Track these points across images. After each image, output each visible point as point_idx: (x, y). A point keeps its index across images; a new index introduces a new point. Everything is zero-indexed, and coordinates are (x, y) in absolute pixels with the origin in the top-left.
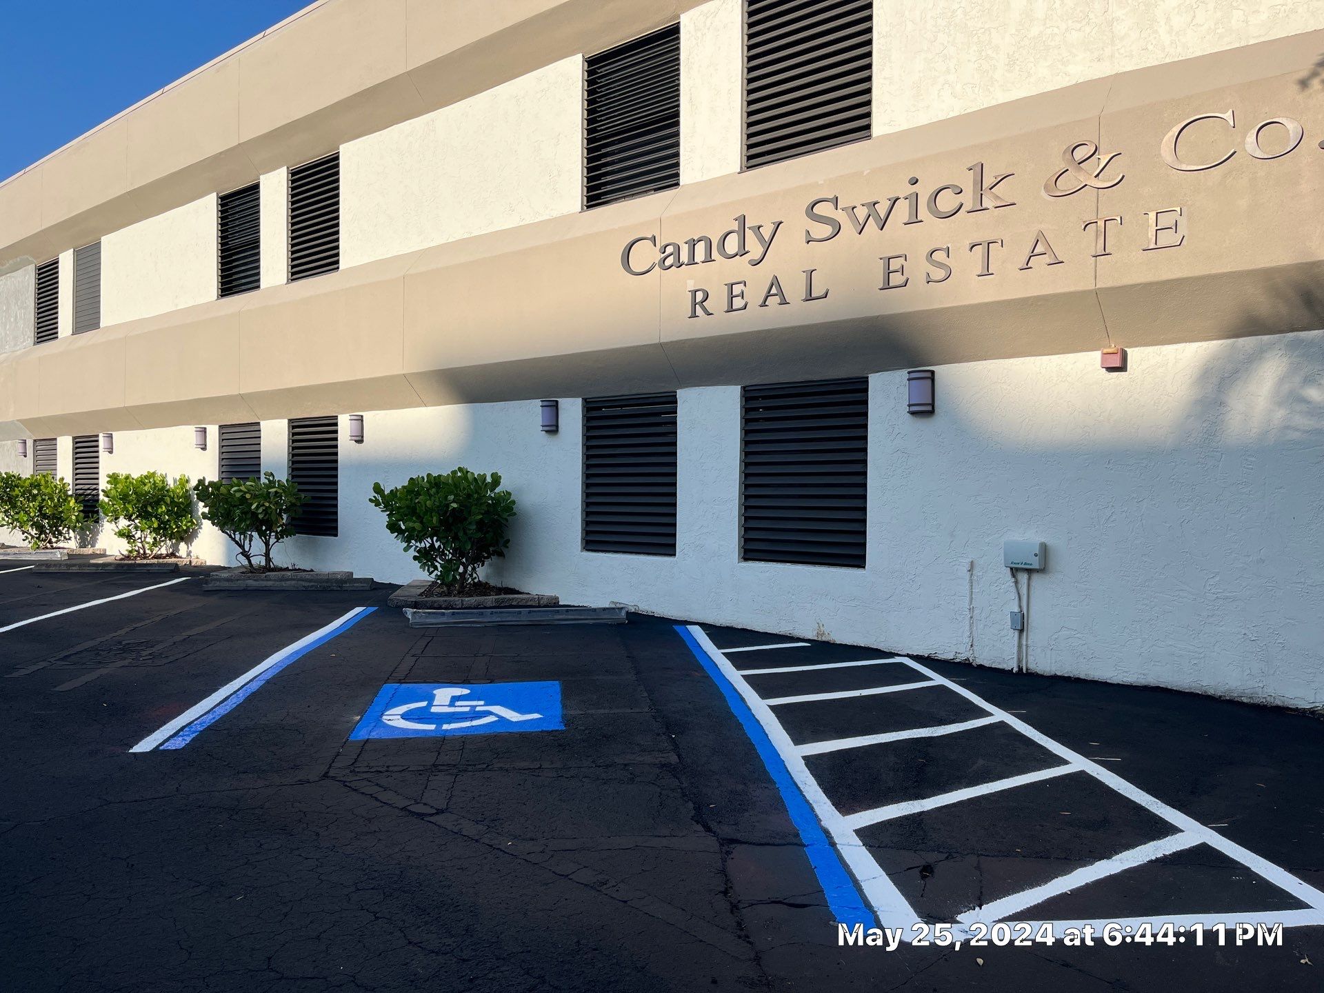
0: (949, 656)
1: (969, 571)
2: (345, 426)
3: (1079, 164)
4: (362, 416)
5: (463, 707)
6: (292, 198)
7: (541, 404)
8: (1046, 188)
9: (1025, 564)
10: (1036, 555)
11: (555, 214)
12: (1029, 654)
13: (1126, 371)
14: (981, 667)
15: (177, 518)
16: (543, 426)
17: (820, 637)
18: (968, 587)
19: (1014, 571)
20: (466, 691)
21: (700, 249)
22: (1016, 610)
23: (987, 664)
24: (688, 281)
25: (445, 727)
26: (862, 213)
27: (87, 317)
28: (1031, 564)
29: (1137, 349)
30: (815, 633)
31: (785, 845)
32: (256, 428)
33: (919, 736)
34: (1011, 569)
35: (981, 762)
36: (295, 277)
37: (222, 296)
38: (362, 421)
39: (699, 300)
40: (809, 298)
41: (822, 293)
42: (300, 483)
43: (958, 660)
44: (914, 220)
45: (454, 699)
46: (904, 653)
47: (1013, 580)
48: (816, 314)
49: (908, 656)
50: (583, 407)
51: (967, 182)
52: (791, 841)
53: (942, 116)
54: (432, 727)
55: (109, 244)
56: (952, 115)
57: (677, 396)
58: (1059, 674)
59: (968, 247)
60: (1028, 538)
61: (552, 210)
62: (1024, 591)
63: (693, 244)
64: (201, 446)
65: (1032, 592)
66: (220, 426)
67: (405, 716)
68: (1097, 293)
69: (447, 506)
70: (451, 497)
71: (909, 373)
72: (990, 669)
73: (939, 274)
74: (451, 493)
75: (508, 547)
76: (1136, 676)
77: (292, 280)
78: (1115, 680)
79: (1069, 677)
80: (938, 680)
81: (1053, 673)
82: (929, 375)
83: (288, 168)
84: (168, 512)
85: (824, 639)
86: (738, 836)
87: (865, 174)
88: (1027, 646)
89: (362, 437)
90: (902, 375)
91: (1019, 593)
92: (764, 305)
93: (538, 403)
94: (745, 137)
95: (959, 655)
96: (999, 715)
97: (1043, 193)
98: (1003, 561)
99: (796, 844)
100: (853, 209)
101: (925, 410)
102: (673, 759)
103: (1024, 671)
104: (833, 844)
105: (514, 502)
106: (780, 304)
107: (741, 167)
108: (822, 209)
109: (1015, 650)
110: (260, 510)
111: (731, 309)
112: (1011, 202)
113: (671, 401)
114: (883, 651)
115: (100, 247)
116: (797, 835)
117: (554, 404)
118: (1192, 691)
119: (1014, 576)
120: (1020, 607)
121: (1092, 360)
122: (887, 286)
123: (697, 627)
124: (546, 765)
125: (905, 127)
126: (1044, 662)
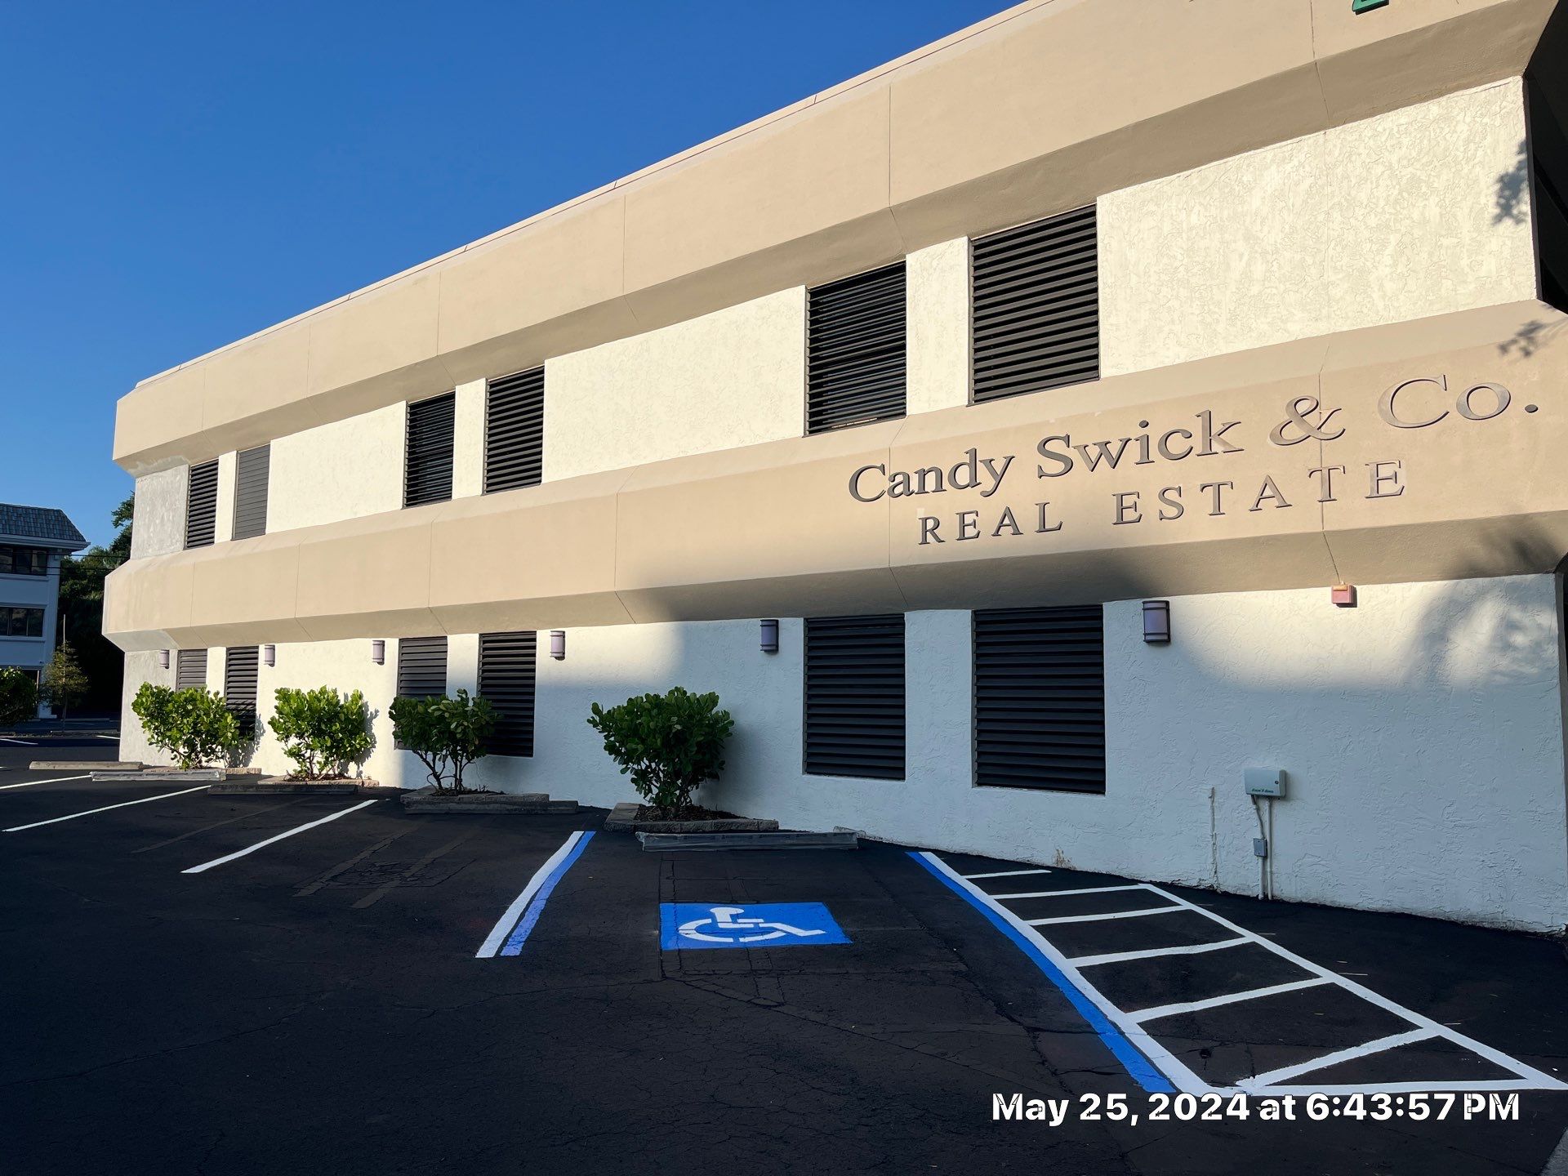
0: (1194, 883)
1: (1210, 797)
2: (544, 642)
3: (1302, 416)
4: (564, 632)
5: (747, 923)
6: (490, 409)
7: (760, 623)
8: (1272, 436)
9: (1266, 791)
10: (1277, 783)
11: (778, 437)
12: (1274, 880)
13: (1356, 607)
14: (1226, 894)
15: (351, 735)
16: (762, 646)
17: (1059, 863)
18: (1209, 813)
19: (1256, 798)
20: (741, 911)
21: (931, 480)
22: (1259, 836)
23: (1231, 890)
24: (919, 510)
25: (742, 940)
26: (1094, 452)
27: (251, 521)
28: (1272, 792)
29: (1365, 586)
30: (1054, 860)
31: (1080, 1033)
32: (442, 642)
33: (1178, 953)
34: (1253, 796)
35: (1238, 975)
36: (491, 488)
37: (408, 505)
38: (564, 637)
39: (929, 529)
40: (1043, 529)
41: (1056, 525)
42: (494, 701)
43: (1202, 887)
44: (1146, 459)
45: (734, 918)
46: (1148, 879)
47: (1254, 807)
48: (1049, 544)
49: (1151, 882)
50: (805, 627)
51: (1196, 427)
52: (1086, 1030)
53: (1168, 362)
54: (731, 940)
55: (279, 449)
56: (1178, 361)
57: (905, 619)
58: (1304, 901)
59: (1199, 488)
60: (1267, 766)
61: (773, 433)
62: (1266, 818)
63: (923, 474)
64: (379, 661)
65: (1274, 819)
66: (400, 640)
67: (700, 930)
68: (1324, 535)
69: (670, 727)
70: (675, 719)
71: (1144, 603)
72: (1235, 896)
73: (1172, 511)
74: (674, 714)
75: (723, 769)
76: (1380, 902)
77: (487, 492)
78: (1360, 908)
79: (1315, 904)
80: (1186, 905)
81: (1298, 900)
82: (1164, 605)
83: (487, 380)
84: (342, 730)
85: (1064, 866)
86: (1040, 1025)
87: (1096, 415)
88: (1271, 872)
89: (564, 653)
90: (1137, 604)
91: (1261, 820)
92: (997, 534)
93: (758, 622)
94: (972, 372)
95: (1203, 882)
96: (1249, 937)
97: (1269, 441)
98: (1244, 788)
99: (1090, 1032)
100: (1085, 448)
101: (1161, 638)
102: (963, 967)
103: (1270, 898)
104: (1122, 1033)
105: (732, 723)
106: (1013, 534)
107: (969, 401)
108: (1053, 447)
109: (1260, 876)
110: (459, 730)
111: (962, 537)
112: (1240, 448)
113: (898, 623)
114: (1126, 879)
115: (269, 450)
116: (1090, 1026)
117: (775, 623)
118: (1435, 917)
119: (1255, 803)
120: (1263, 833)
121: (1322, 596)
122: (1120, 521)
123: (930, 853)
124: (851, 971)
125: (1132, 370)
126: (1289, 888)
